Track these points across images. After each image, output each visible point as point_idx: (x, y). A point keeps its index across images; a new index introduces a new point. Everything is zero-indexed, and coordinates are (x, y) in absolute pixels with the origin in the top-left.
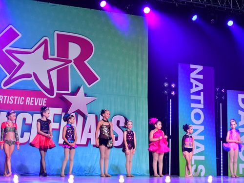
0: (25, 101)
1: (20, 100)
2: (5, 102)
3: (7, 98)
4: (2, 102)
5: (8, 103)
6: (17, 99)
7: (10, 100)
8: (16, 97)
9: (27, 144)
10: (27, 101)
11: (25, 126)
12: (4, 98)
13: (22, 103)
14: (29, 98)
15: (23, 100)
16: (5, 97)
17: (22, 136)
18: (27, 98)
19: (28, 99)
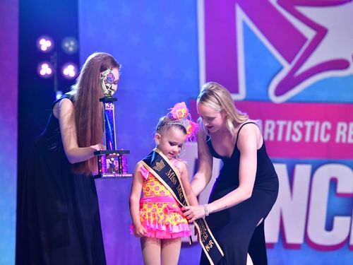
0: (332, 132)
1: (319, 132)
2: (280, 138)
3: (285, 128)
4: (272, 138)
5: (288, 138)
6: (313, 128)
7: (293, 132)
8: (309, 124)
9: (345, 248)
10: (339, 132)
11: (337, 201)
12: (277, 127)
13: (325, 139)
14: (345, 125)
15: (327, 131)
16: (281, 123)
17: (329, 227)
18: (340, 125)
19: (342, 128)
